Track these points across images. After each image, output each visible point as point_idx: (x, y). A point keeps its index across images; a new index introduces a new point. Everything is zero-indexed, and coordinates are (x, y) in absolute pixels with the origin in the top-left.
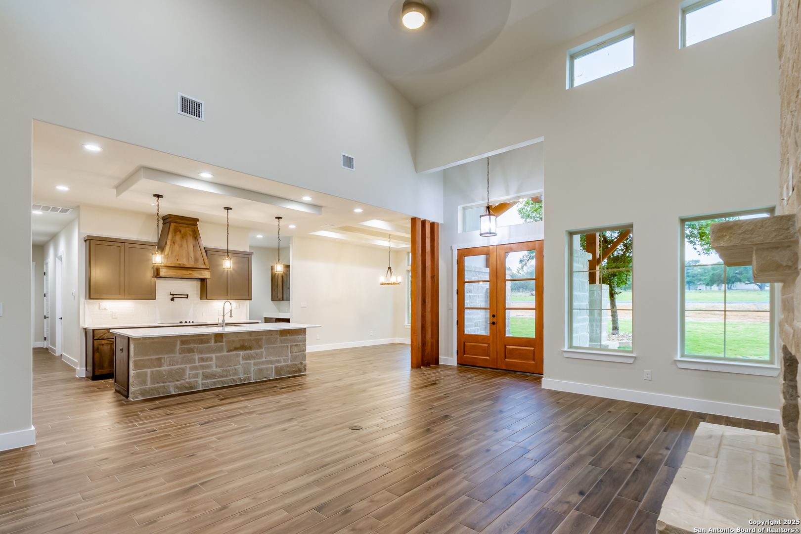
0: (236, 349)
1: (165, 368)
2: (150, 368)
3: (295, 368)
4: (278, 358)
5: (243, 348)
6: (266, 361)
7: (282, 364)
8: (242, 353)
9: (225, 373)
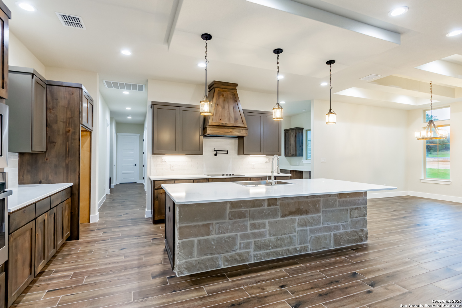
0: (291, 213)
1: (214, 236)
2: (196, 236)
3: (355, 235)
4: (336, 224)
5: (299, 212)
6: (324, 228)
7: (341, 231)
8: (297, 218)
9: (279, 242)
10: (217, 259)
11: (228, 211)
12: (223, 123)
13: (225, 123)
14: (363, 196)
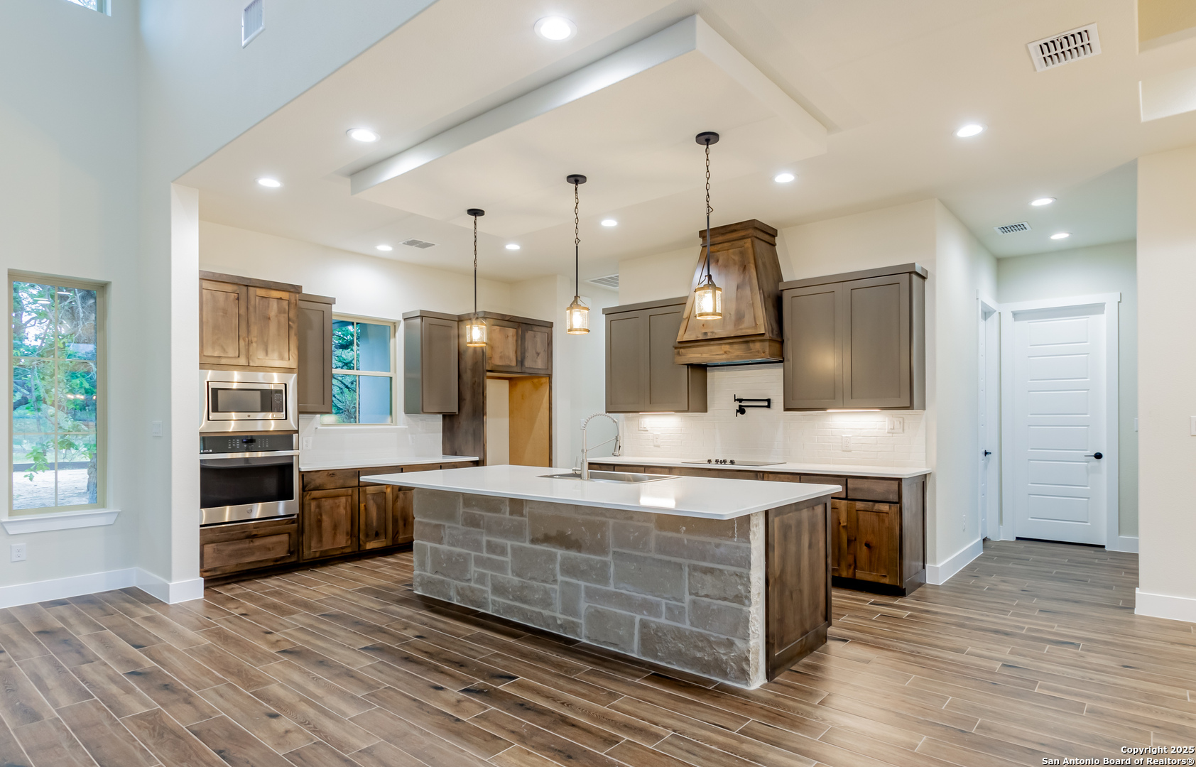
10: (449, 585)
11: (461, 510)
13: (712, 332)
14: (733, 536)
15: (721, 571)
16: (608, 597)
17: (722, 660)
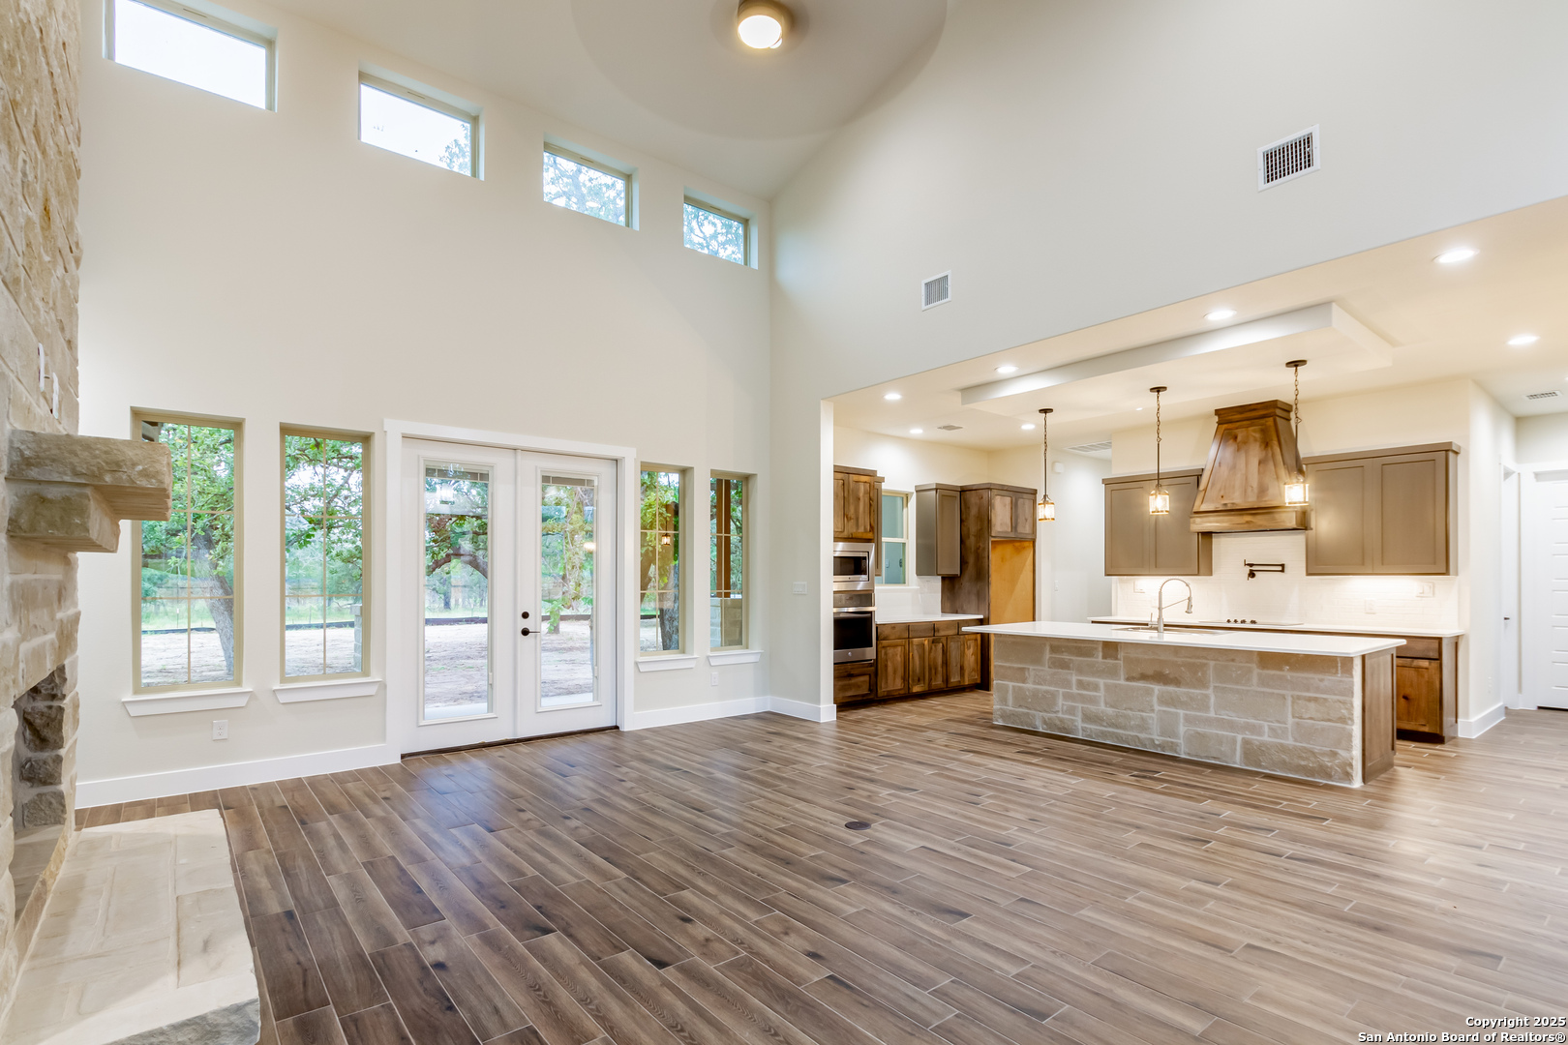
0: (1144, 677)
1: (1029, 686)
2: (1011, 680)
3: (1307, 759)
5: (1160, 678)
7: (1266, 738)
8: (1157, 688)
10: (1034, 716)
11: (1047, 655)
12: (1225, 505)
13: (1233, 504)
14: (1337, 673)
15: (1325, 699)
16: (1208, 722)
17: (1327, 767)
